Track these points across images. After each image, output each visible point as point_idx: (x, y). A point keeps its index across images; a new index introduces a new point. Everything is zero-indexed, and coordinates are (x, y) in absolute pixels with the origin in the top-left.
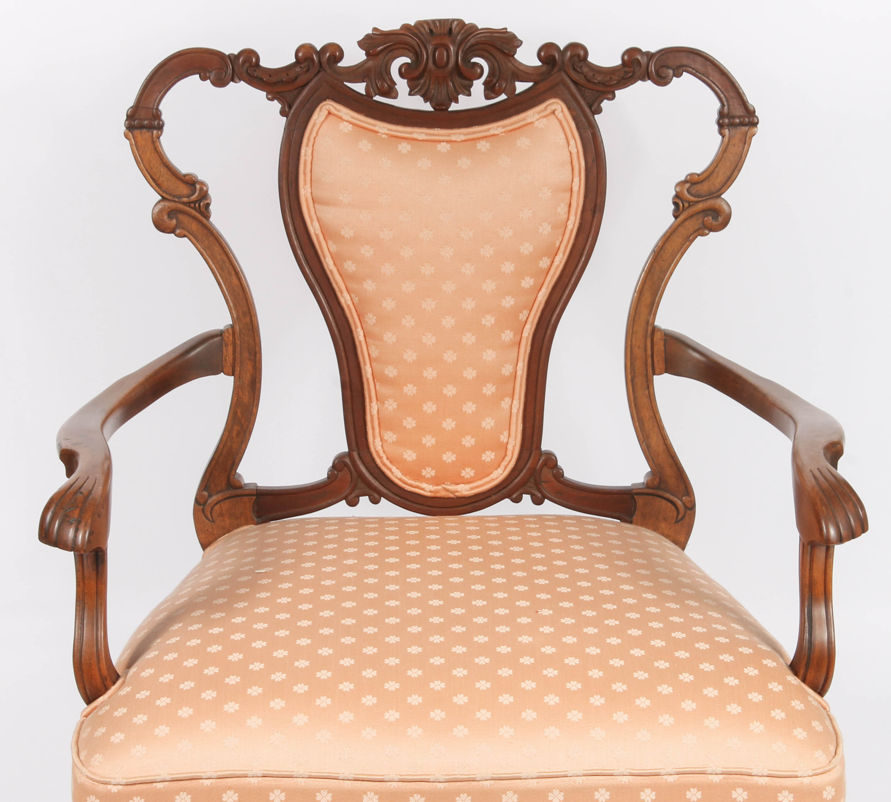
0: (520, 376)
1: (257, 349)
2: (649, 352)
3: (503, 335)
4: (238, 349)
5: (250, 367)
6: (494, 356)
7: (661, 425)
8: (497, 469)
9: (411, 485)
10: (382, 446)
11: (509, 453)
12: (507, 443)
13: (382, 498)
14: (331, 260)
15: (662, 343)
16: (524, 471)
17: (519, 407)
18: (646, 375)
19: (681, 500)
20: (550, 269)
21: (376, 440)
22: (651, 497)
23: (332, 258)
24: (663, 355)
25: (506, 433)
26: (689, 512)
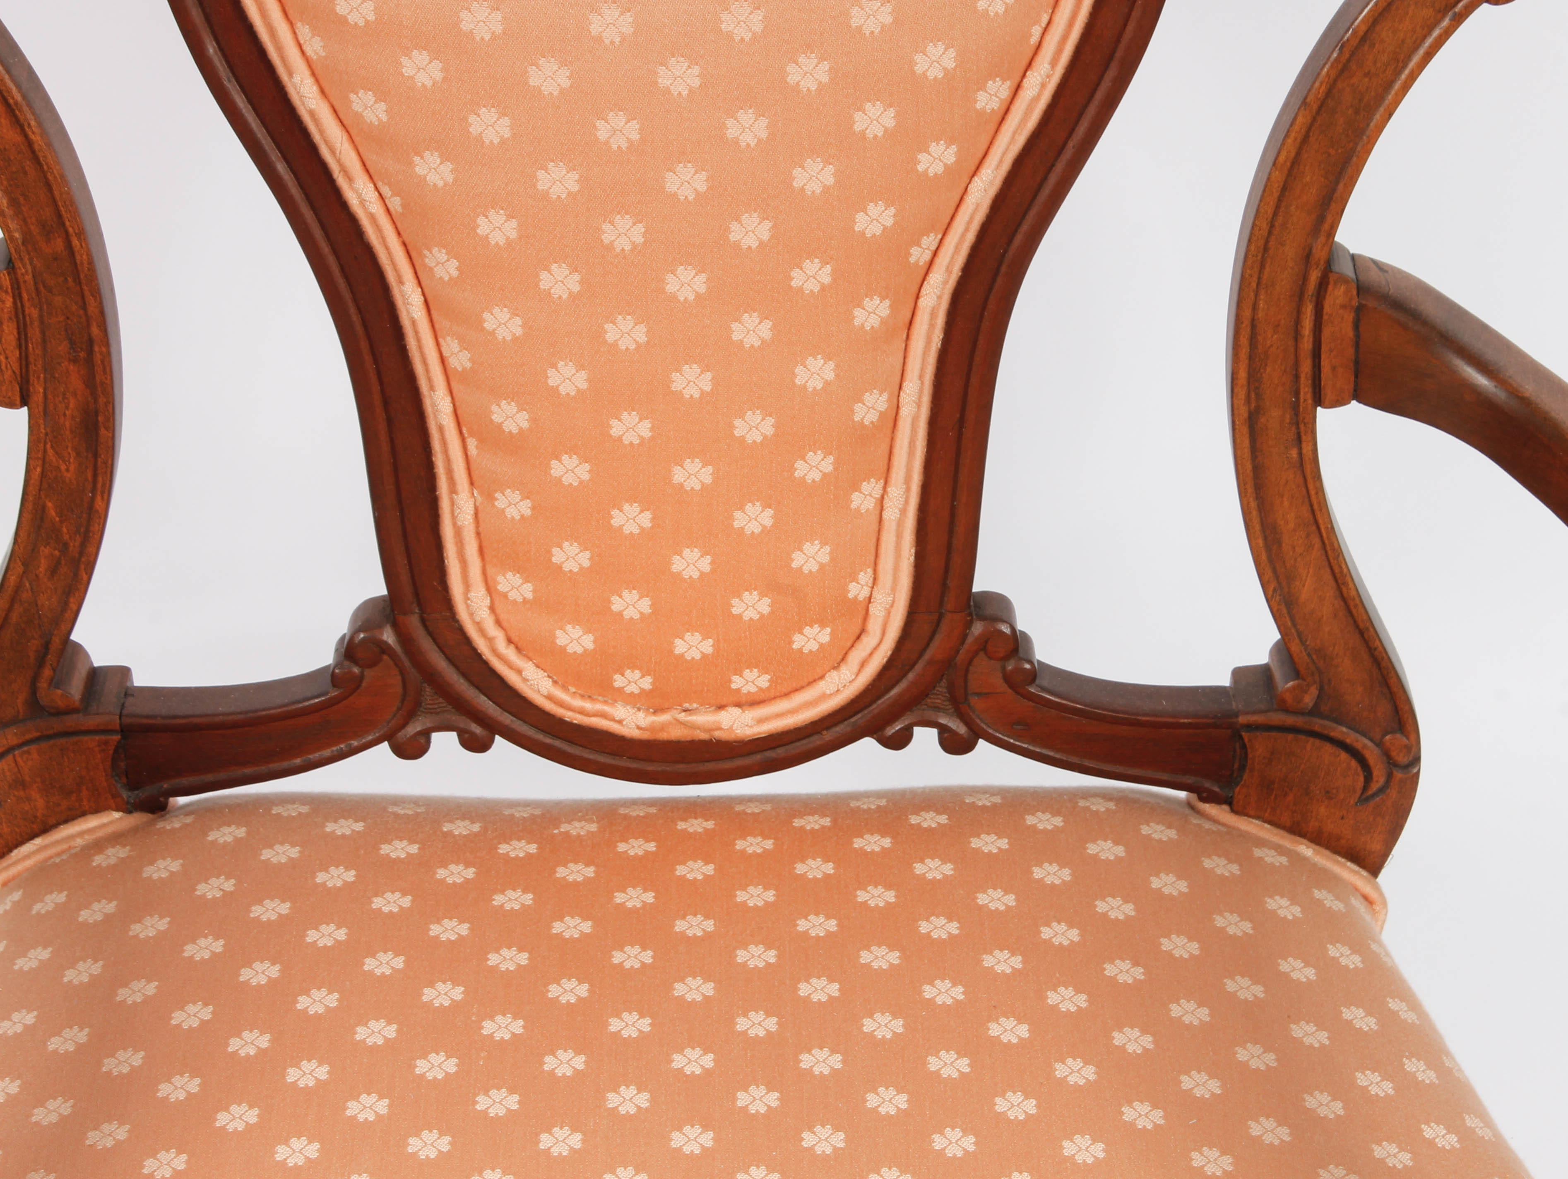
0: (909, 420)
1: (95, 331)
2: (1307, 344)
3: (858, 312)
4: (35, 333)
5: (76, 382)
6: (829, 374)
7: (1332, 544)
8: (836, 667)
9: (582, 712)
10: (492, 608)
11: (874, 626)
12: (869, 599)
13: (497, 737)
14: (309, 81)
15: (1349, 317)
16: (919, 667)
17: (907, 502)
18: (1296, 407)
19: (1379, 744)
20: (1007, 110)
21: (472, 595)
22: (1290, 736)
23: (313, 74)
24: (1351, 352)
25: (865, 577)
26: (1398, 775)
